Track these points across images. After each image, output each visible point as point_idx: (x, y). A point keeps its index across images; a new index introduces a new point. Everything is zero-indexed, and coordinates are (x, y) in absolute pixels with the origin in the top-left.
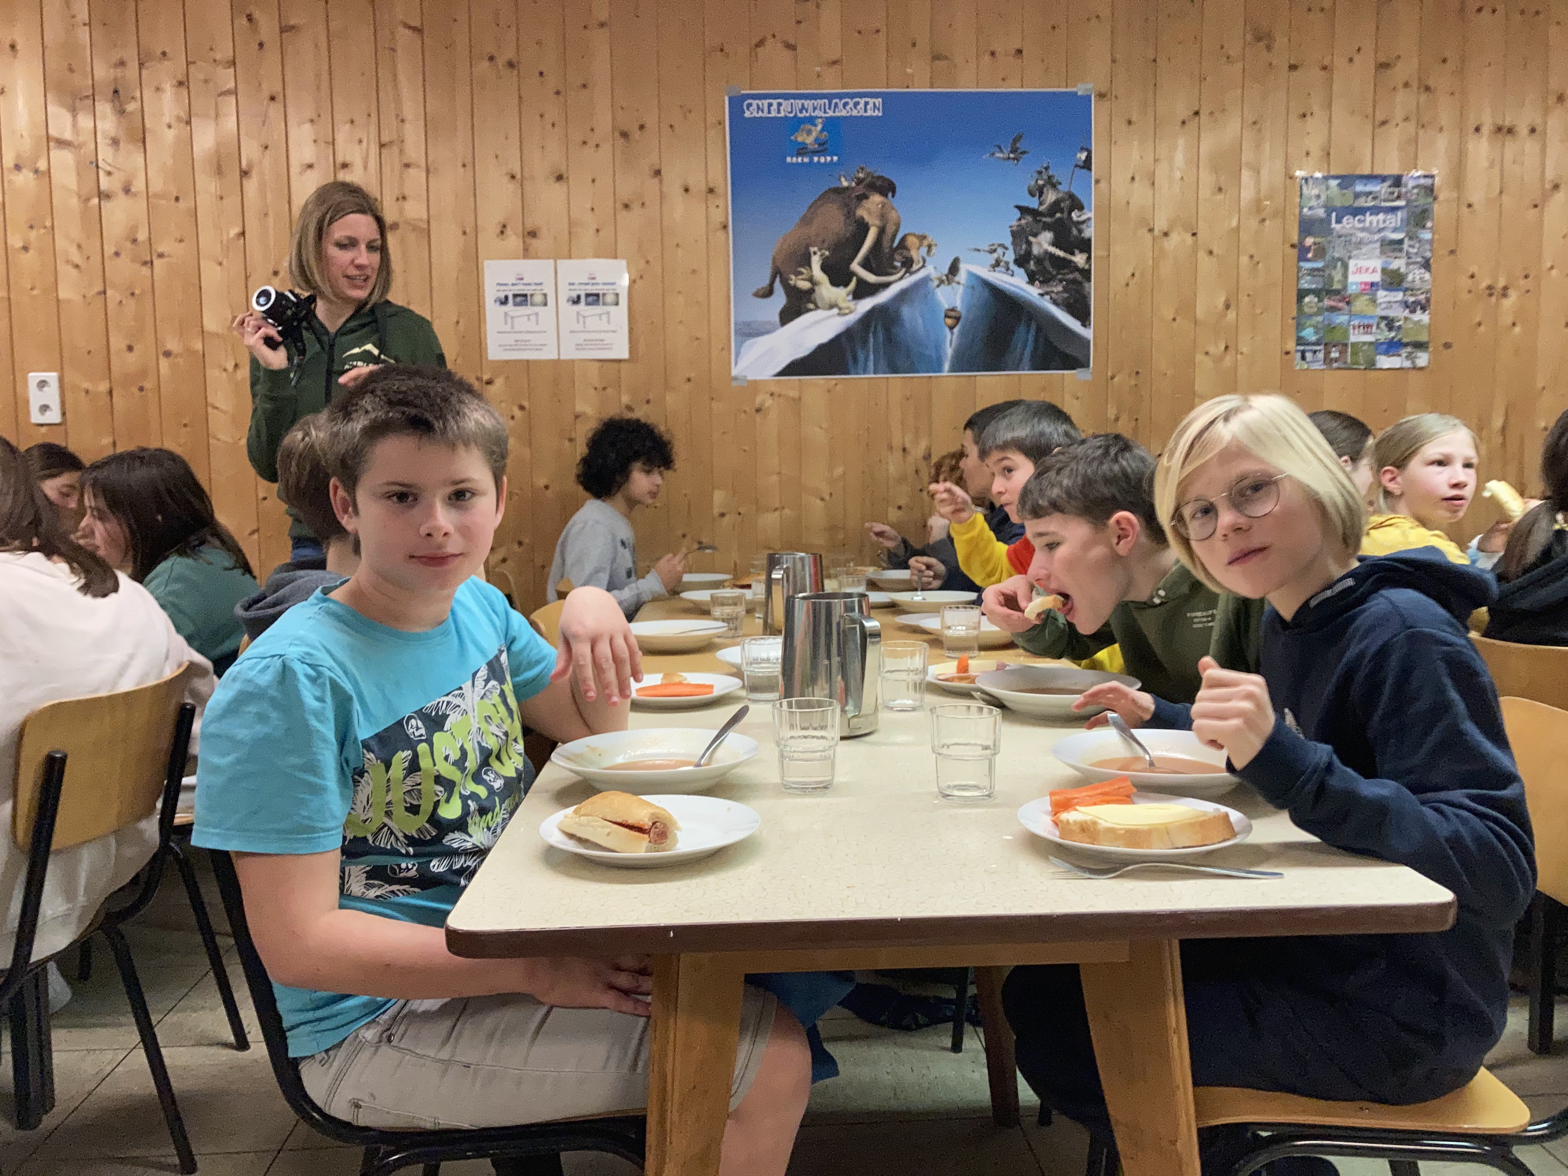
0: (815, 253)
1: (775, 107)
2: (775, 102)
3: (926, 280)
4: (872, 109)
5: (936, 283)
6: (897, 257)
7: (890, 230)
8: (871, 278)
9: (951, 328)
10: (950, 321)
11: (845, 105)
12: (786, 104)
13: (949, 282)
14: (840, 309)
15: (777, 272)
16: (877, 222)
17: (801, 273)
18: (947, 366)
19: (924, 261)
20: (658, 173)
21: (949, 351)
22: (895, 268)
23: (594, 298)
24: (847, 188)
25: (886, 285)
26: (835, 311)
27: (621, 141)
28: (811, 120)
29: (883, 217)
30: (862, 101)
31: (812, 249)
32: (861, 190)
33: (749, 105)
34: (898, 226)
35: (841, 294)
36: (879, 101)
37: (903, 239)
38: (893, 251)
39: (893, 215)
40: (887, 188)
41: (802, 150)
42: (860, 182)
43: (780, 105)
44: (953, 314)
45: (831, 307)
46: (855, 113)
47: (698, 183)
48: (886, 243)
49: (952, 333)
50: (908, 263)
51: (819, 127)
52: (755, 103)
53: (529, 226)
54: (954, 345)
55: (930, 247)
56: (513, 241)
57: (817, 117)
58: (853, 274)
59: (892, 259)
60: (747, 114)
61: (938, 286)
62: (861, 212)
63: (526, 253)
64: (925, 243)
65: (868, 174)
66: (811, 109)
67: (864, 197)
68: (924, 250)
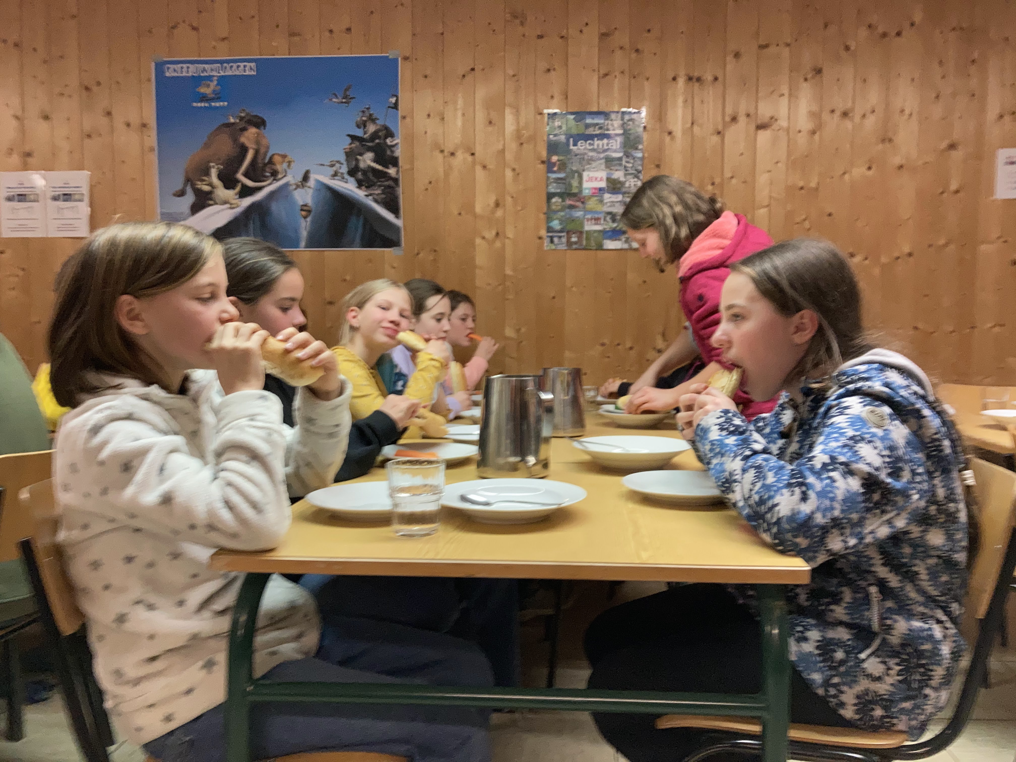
0: (213, 167)
1: (185, 70)
2: (185, 66)
3: (287, 185)
4: (249, 70)
5: (294, 187)
6: (267, 170)
7: (262, 150)
8: (250, 183)
9: (305, 217)
10: (304, 213)
12: (192, 67)
13: (303, 186)
14: (231, 204)
15: (188, 180)
16: (254, 146)
17: (204, 180)
18: (303, 243)
19: (286, 172)
20: (109, 114)
21: (304, 234)
22: (267, 177)
23: (67, 197)
24: (233, 124)
25: (260, 189)
26: (228, 206)
27: (84, 93)
28: (210, 78)
29: (258, 143)
30: (242, 65)
31: (212, 164)
32: (242, 125)
33: (168, 68)
34: (268, 148)
35: (230, 194)
36: (253, 65)
37: (271, 158)
38: (265, 165)
39: (264, 142)
40: (260, 123)
41: (204, 98)
42: (241, 119)
43: (188, 68)
44: (305, 208)
45: (225, 202)
46: (237, 73)
47: (135, 120)
48: (260, 161)
49: (306, 222)
50: (274, 174)
51: (215, 83)
52: (172, 66)
53: (27, 149)
54: (308, 228)
55: (289, 162)
56: (15, 159)
57: (214, 76)
58: (238, 181)
59: (264, 170)
60: (167, 74)
61: (296, 189)
62: (243, 140)
63: (25, 167)
64: (287, 160)
65: (248, 114)
66: (209, 71)
67: (244, 129)
68: (285, 165)
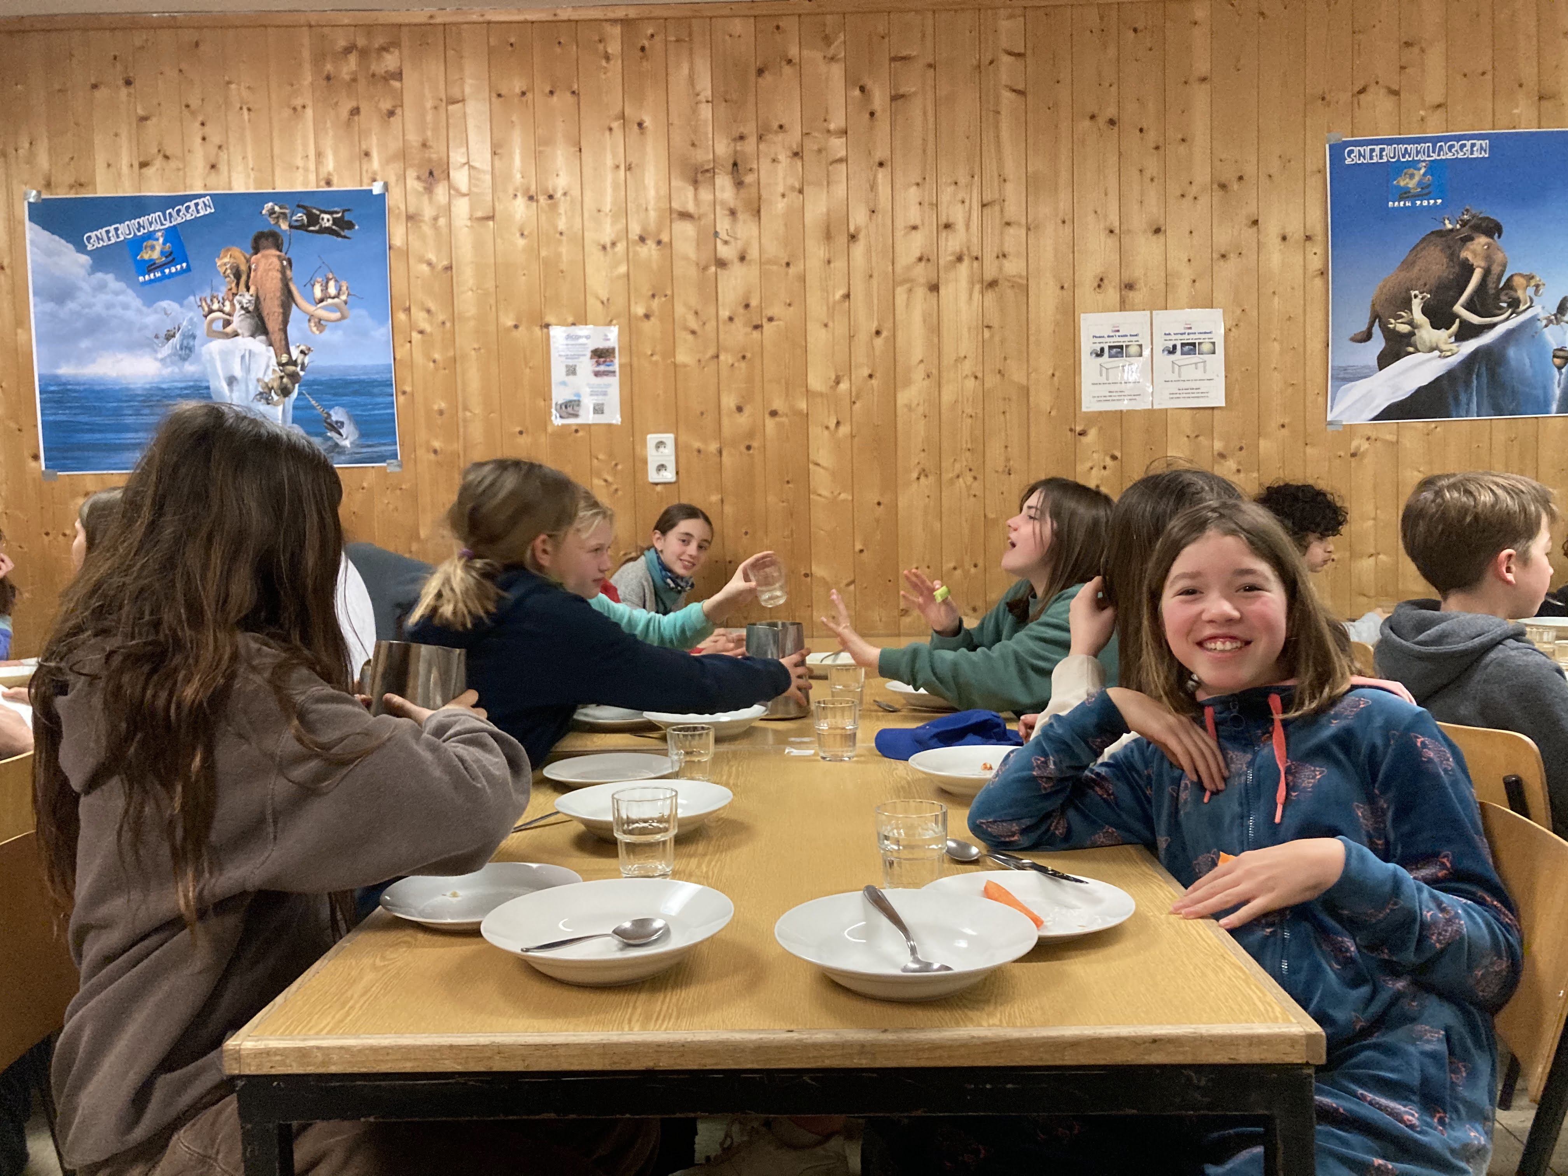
0: (1416, 296)
1: (1377, 152)
2: (1377, 148)
3: (1534, 319)
4: (1479, 150)
5: (1544, 322)
6: (1503, 298)
7: (1496, 269)
8: (1475, 319)
9: (1560, 368)
10: (1558, 361)
11: (1451, 148)
12: (1389, 150)
13: (1558, 321)
14: (1441, 351)
15: (1376, 316)
16: (1483, 264)
17: (1402, 317)
18: (1554, 407)
19: (1532, 300)
20: (1255, 222)
21: (1557, 392)
22: (1501, 308)
23: (1191, 348)
24: (1452, 230)
26: (1437, 353)
27: (1218, 194)
28: (1414, 164)
29: (1489, 258)
30: (1469, 144)
31: (1413, 293)
32: (1466, 232)
33: (1351, 152)
34: (1504, 266)
35: (1442, 336)
36: (1485, 143)
37: (1510, 279)
38: (1499, 291)
39: (1499, 257)
40: (1493, 229)
41: (1405, 194)
42: (1464, 224)
43: (1382, 150)
44: (1561, 353)
45: (1432, 350)
46: (1460, 155)
47: (1295, 230)
48: (1491, 285)
49: (1561, 374)
50: (1514, 304)
51: (1423, 171)
52: (1356, 149)
53: (1126, 279)
54: (1562, 386)
55: (1537, 286)
56: (1112, 294)
57: (1420, 161)
58: (1456, 316)
59: (1497, 298)
60: (1348, 161)
61: (1546, 326)
62: (1466, 254)
63: (1123, 306)
64: (1533, 283)
65: (1473, 217)
66: (1414, 153)
67: (1470, 239)
68: (1531, 291)
